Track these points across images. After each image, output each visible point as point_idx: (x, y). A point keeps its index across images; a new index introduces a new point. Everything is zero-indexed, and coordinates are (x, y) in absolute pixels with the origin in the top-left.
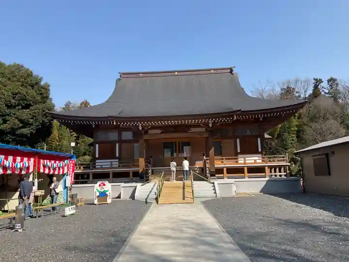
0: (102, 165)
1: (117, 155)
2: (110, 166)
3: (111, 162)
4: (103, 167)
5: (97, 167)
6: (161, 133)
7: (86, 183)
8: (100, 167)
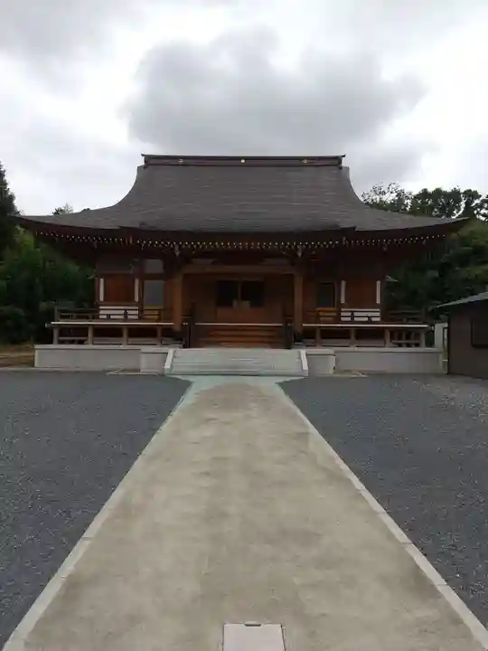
0: (110, 315)
1: (137, 299)
2: (122, 317)
3: (126, 310)
4: (112, 317)
5: (101, 317)
6: (213, 263)
7: (81, 342)
8: (105, 317)
